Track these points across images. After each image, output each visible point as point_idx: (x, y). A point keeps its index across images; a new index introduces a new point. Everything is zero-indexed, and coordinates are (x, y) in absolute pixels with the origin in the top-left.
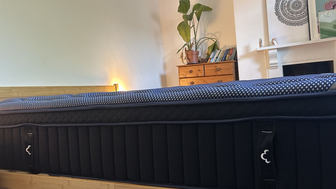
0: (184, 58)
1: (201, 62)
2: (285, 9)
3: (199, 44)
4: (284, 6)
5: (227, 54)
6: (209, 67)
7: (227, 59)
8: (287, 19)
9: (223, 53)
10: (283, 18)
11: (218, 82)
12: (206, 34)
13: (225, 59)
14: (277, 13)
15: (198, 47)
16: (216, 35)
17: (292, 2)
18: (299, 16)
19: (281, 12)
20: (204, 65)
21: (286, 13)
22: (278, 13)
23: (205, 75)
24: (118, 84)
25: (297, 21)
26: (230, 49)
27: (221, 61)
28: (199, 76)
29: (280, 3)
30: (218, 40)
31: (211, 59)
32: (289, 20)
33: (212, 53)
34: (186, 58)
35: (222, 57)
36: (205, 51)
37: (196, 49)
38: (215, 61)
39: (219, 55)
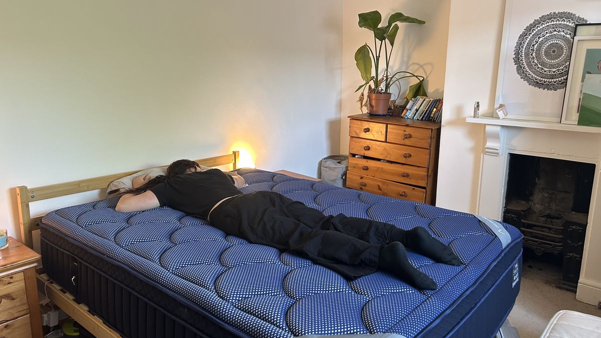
0: (364, 103)
2: (531, 55)
3: (394, 79)
4: (532, 50)
5: (434, 107)
6: (394, 129)
7: (432, 115)
8: (532, 74)
9: (428, 105)
10: (525, 70)
12: (410, 63)
13: (430, 116)
14: (517, 60)
15: (391, 86)
16: (425, 67)
17: (547, 44)
18: (554, 72)
19: (524, 59)
20: (388, 124)
21: (533, 62)
22: (519, 59)
23: (387, 141)
24: (238, 151)
25: (548, 80)
27: (423, 117)
28: (377, 139)
29: (526, 43)
30: (427, 77)
31: (407, 110)
32: (536, 76)
33: (411, 101)
34: (368, 103)
35: (425, 110)
36: (405, 92)
37: (386, 89)
38: (413, 116)
39: (421, 107)
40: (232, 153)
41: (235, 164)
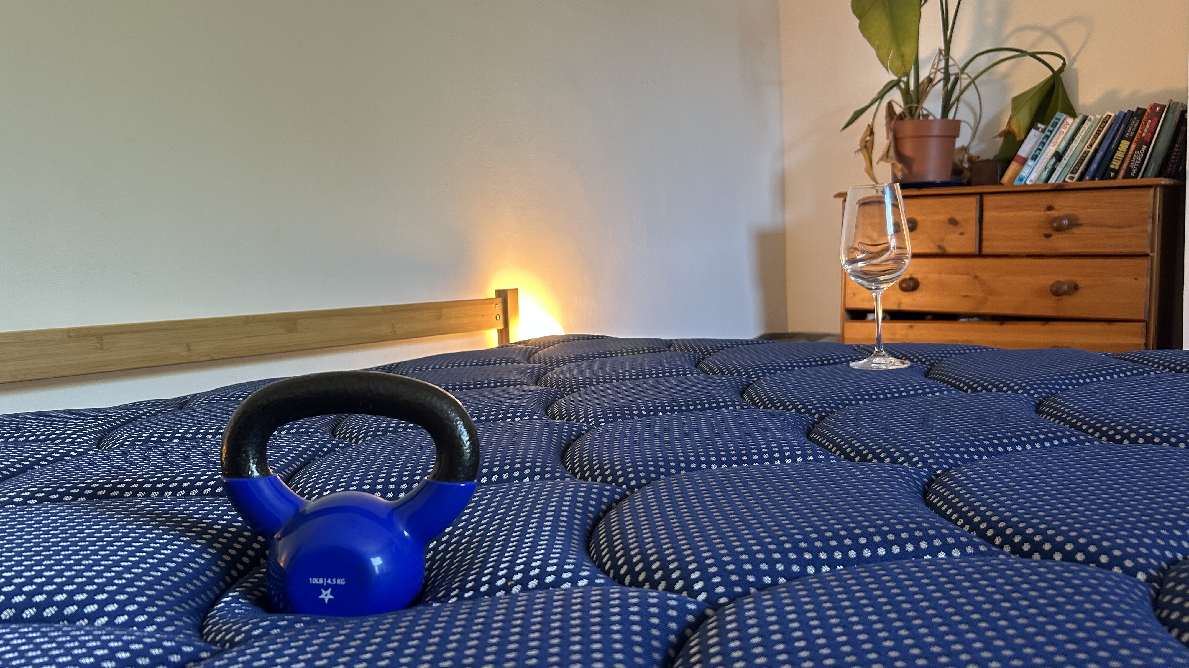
0: (877, 154)
1: (967, 175)
3: (965, 81)
5: (1122, 138)
6: (1009, 208)
7: (1114, 168)
9: (1099, 131)
11: (1057, 292)
12: (1009, 28)
13: (1108, 169)
15: (958, 100)
16: (1061, 32)
20: (981, 195)
23: (985, 251)
24: (516, 291)
26: (1140, 113)
27: (1081, 178)
28: (951, 250)
30: (1075, 59)
31: (1023, 162)
33: (1033, 131)
34: (892, 153)
35: (1087, 153)
36: (997, 118)
37: (946, 108)
38: (1045, 175)
39: (1074, 145)
40: (493, 295)
41: (504, 333)
